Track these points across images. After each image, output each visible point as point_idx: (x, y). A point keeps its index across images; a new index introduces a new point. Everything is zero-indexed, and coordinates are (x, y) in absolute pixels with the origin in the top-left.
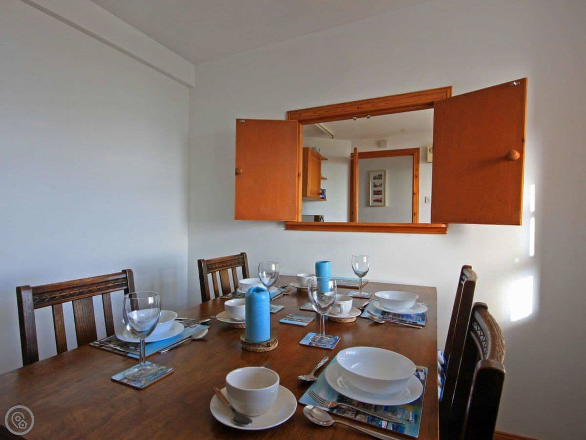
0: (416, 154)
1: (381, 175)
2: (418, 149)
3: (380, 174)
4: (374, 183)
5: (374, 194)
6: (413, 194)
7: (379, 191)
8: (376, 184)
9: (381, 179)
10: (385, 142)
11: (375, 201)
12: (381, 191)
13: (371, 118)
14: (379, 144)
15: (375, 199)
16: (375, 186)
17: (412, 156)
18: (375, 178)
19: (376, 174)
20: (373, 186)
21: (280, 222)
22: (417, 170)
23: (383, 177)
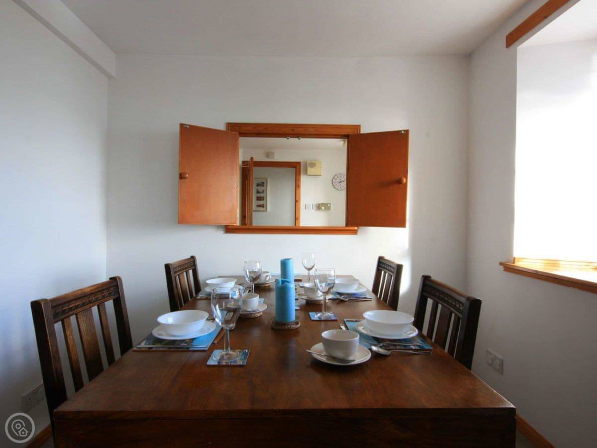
0: (298, 167)
1: (263, 183)
2: (299, 163)
3: (263, 181)
4: (257, 190)
5: (257, 200)
6: (296, 201)
7: (261, 197)
8: (259, 190)
9: (263, 186)
10: (273, 154)
11: (259, 206)
12: (263, 197)
13: (302, 139)
14: (268, 155)
15: (259, 204)
16: (258, 192)
17: (294, 169)
18: (258, 185)
19: (260, 181)
20: (256, 192)
21: (219, 227)
22: (299, 180)
23: (265, 184)
